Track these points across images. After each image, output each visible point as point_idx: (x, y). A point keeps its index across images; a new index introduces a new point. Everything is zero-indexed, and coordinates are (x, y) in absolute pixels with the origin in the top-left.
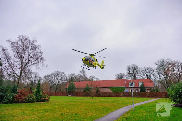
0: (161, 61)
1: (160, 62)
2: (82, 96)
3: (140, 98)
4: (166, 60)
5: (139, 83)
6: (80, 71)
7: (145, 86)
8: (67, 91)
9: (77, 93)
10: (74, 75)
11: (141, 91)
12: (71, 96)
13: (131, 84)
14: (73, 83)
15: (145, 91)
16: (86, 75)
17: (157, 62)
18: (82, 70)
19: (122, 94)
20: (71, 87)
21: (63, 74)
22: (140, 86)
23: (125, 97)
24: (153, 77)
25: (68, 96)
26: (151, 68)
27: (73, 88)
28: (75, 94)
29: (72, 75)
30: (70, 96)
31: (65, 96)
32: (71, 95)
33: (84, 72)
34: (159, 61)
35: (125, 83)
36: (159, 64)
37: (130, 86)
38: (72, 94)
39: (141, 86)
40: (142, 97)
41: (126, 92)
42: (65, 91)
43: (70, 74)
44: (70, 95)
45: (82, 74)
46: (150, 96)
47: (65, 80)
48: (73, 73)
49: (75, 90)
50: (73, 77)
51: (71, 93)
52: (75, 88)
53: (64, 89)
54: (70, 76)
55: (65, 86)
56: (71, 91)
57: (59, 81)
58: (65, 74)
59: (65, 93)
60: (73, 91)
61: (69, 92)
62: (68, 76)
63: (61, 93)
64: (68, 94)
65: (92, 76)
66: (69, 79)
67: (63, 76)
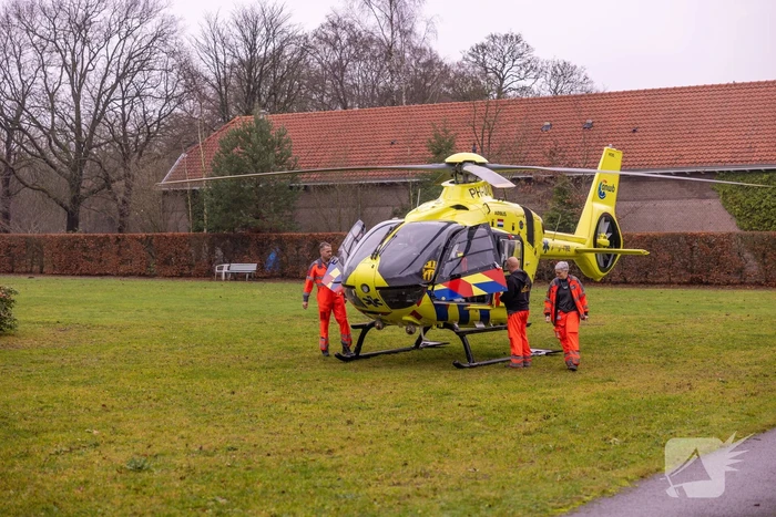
8: (198, 215)
9: (315, 242)
10: (272, 25)
12: (253, 277)
14: (262, 128)
16: (420, 28)
21: (147, 15)
25: (209, 275)
28: (292, 250)
29: (251, 26)
30: (237, 277)
31: (181, 275)
38: (260, 255)
42: (179, 224)
43: (227, 20)
44: (237, 267)
47: (169, 87)
48: (270, 4)
49: (294, 208)
50: (270, 48)
51: (247, 245)
52: (299, 188)
53: (165, 193)
54: (232, 41)
55: (179, 167)
56: (246, 226)
57: (104, 98)
58: (173, 21)
59: (174, 238)
60: (267, 226)
61: (227, 236)
62: (202, 41)
63: (137, 239)
64: (219, 252)
65: (503, 34)
66: (215, 82)
67: (147, 47)
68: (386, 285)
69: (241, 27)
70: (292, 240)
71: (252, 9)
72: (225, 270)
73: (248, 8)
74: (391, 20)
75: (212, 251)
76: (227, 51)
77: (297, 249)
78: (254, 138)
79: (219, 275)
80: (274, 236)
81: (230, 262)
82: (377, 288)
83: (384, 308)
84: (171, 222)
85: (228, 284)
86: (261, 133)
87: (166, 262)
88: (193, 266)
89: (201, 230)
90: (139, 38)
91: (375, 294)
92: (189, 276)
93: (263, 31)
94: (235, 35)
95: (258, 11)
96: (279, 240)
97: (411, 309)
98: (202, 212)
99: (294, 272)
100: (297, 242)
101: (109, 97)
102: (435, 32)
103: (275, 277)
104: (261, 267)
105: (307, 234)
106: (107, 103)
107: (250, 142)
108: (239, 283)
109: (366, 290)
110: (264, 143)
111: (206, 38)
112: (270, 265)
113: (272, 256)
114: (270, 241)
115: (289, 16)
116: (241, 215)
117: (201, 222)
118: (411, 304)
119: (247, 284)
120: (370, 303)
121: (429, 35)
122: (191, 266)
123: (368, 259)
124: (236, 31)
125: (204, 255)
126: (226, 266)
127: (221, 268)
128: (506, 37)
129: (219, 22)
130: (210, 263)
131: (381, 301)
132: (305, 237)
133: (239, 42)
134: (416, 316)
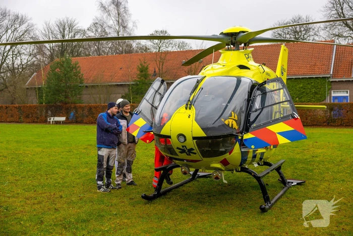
6: (103, 7)
8: (41, 97)
9: (90, 108)
10: (71, 26)
12: (64, 123)
16: (130, 25)
18: (113, 2)
20: (59, 79)
21: (22, 22)
25: (45, 122)
27: (69, 87)
28: (80, 112)
29: (62, 27)
30: (57, 123)
31: (34, 122)
32: (63, 119)
33: (122, 10)
38: (67, 114)
42: (33, 101)
43: (53, 23)
44: (57, 119)
45: (111, 23)
47: (31, 50)
48: (70, 19)
49: (81, 94)
50: (70, 36)
51: (62, 109)
52: (83, 86)
53: (28, 88)
54: (55, 32)
55: (33, 78)
56: (61, 102)
57: (5, 54)
58: (32, 25)
59: (30, 106)
60: (70, 101)
61: (53, 106)
62: (44, 32)
63: (15, 107)
64: (50, 112)
65: (160, 30)
66: (49, 48)
67: (22, 35)
68: (204, 135)
69: (59, 27)
70: (81, 107)
71: (63, 20)
72: (52, 120)
73: (61, 20)
74: (118, 22)
75: (47, 112)
76: (53, 36)
77: (83, 111)
78: (65, 65)
79: (50, 122)
80: (73, 106)
81: (54, 116)
82: (194, 138)
83: (197, 156)
84: (30, 100)
85: (53, 126)
86: (68, 63)
87: (27, 117)
88: (39, 118)
89: (42, 103)
90: (19, 32)
91: (191, 144)
92: (36, 122)
93: (67, 29)
94: (56, 30)
95: (65, 21)
96: (75, 107)
97: (222, 158)
98: (42, 96)
99: (82, 121)
100: (83, 108)
101: (7, 54)
102: (136, 27)
103: (73, 123)
104: (67, 119)
105: (87, 105)
106: (7, 56)
107: (63, 66)
108: (58, 126)
109: (182, 139)
110: (69, 67)
111: (45, 31)
112: (72, 117)
113: (72, 114)
114: (71, 108)
115: (78, 23)
116: (60, 96)
117: (42, 100)
118: (224, 153)
119: (61, 126)
120: (183, 151)
121: (134, 28)
122: (38, 118)
123: (182, 109)
124: (57, 28)
125: (44, 114)
126: (52, 118)
127: (50, 119)
128: (161, 31)
129: (50, 24)
130: (46, 117)
131: (196, 150)
132: (86, 106)
133: (58, 33)
134: (225, 162)
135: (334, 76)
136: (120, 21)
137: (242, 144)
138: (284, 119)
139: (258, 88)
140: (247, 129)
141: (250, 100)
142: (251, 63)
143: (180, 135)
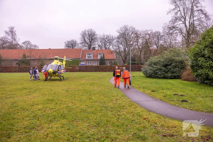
0: (124, 29)
1: (122, 30)
2: (15, 72)
3: (99, 72)
4: (129, 28)
5: (99, 55)
6: (6, 32)
7: (106, 58)
11: (100, 64)
13: (88, 55)
15: (105, 64)
17: (119, 29)
18: (10, 31)
19: (77, 68)
22: (99, 57)
23: (82, 72)
24: (112, 48)
26: (111, 36)
33: (13, 34)
34: (121, 28)
35: (80, 54)
36: (121, 32)
37: (87, 58)
39: (101, 59)
40: (102, 71)
41: (82, 65)
45: (9, 38)
46: (110, 70)
68: (53, 72)
123: (50, 69)
134: (56, 75)
135: (81, 58)
136: (13, 37)
137: (58, 73)
138: (63, 70)
139: (60, 66)
140: (58, 71)
141: (59, 67)
142: (59, 62)
143: (51, 72)
